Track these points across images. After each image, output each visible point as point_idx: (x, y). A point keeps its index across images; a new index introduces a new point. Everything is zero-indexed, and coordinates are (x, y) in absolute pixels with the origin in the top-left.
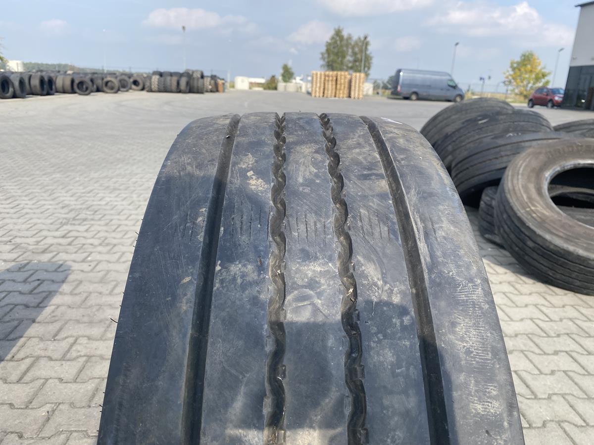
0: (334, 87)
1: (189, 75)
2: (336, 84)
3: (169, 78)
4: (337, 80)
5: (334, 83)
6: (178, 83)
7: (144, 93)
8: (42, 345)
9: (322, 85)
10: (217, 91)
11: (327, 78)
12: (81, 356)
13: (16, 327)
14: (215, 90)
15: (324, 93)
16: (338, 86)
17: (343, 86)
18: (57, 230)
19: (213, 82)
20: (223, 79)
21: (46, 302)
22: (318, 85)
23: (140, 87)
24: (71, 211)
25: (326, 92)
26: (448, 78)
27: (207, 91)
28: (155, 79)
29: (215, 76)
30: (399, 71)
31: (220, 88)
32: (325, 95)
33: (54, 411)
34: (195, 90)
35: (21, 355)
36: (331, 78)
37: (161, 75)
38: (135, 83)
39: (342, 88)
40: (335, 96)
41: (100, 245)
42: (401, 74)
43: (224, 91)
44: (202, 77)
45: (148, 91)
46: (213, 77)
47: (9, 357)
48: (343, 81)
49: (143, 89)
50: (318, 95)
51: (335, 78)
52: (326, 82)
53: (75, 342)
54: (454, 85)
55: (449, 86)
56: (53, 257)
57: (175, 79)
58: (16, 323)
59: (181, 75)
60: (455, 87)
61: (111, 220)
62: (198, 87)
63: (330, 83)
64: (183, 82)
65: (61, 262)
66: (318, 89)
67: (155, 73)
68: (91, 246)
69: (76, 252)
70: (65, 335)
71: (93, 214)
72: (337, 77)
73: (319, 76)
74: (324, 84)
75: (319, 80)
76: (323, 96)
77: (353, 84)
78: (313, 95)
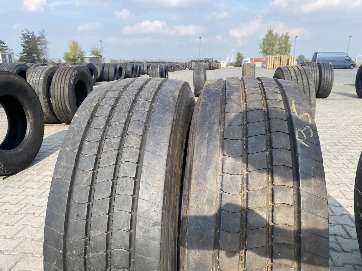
0: (279, 63)
2: (280, 62)
4: (281, 60)
5: (279, 61)
9: (273, 62)
11: (275, 59)
14: (217, 68)
16: (282, 63)
17: (284, 62)
19: (216, 64)
22: (270, 63)
25: (275, 66)
26: (346, 55)
29: (217, 61)
30: (316, 53)
31: (219, 67)
32: (274, 68)
34: (211, 68)
36: (277, 59)
39: (284, 64)
42: (318, 54)
48: (284, 60)
50: (270, 68)
51: (280, 59)
52: (275, 62)
54: (349, 59)
55: (346, 59)
60: (350, 60)
63: (277, 61)
66: (270, 65)
72: (281, 58)
73: (271, 58)
74: (274, 62)
75: (271, 60)
76: (273, 68)
77: (290, 61)
78: (268, 68)
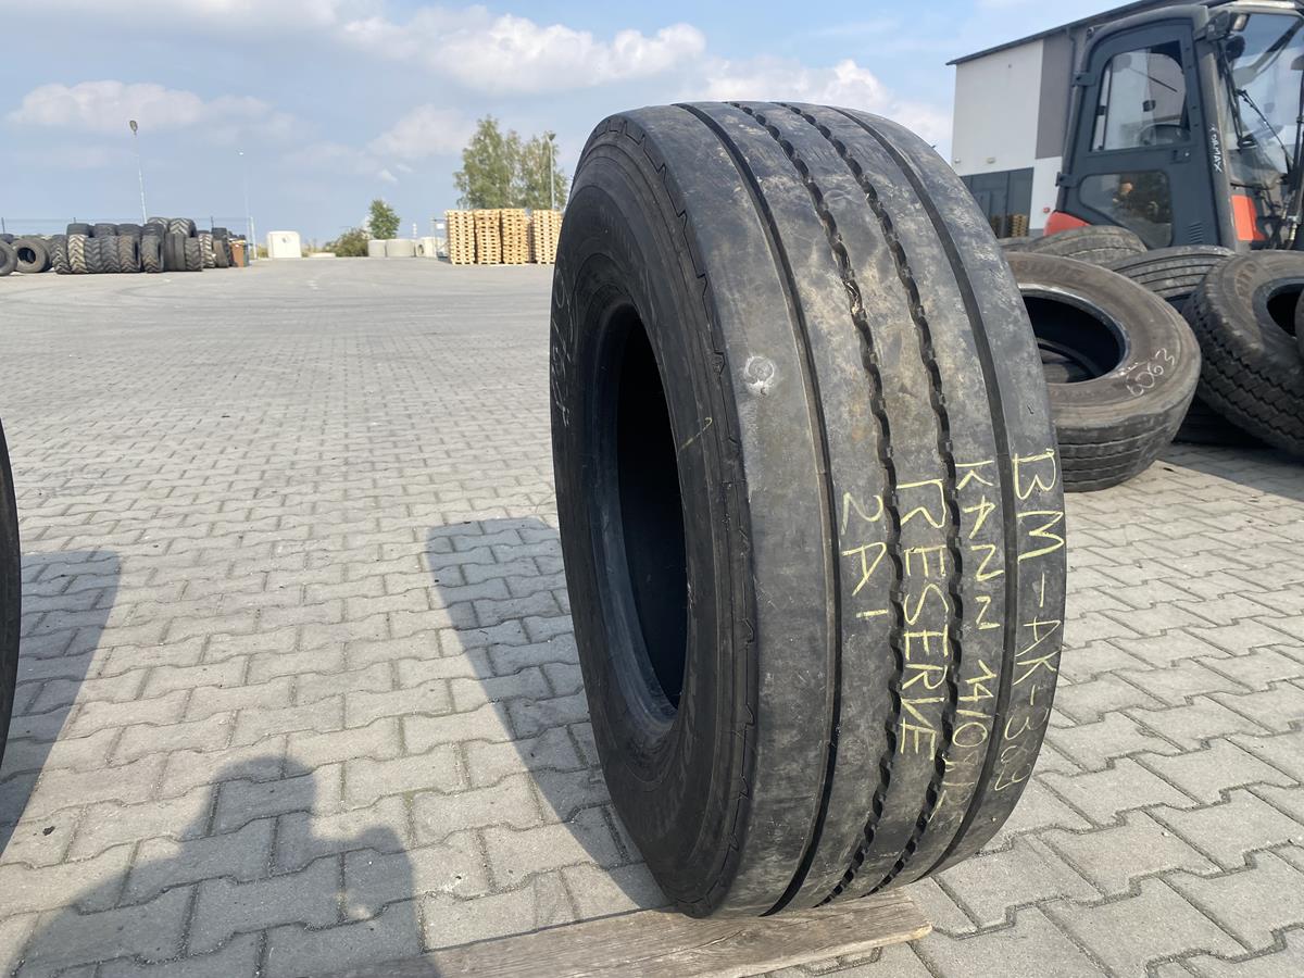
0: (497, 241)
1: (161, 230)
2: (502, 237)
3: (112, 239)
4: (501, 227)
5: (497, 234)
6: (136, 249)
7: (51, 276)
8: (145, 652)
9: (472, 239)
10: (232, 264)
11: (479, 224)
12: (232, 656)
13: (73, 639)
14: (226, 261)
15: (476, 255)
16: (507, 239)
17: (516, 237)
18: (40, 506)
19: (218, 243)
20: (243, 238)
21: (104, 600)
22: (462, 238)
23: (39, 262)
24: (47, 476)
25: (480, 252)
27: (207, 267)
28: (77, 242)
29: (224, 230)
31: (238, 258)
32: (480, 260)
33: (236, 719)
34: (181, 265)
35: (113, 668)
36: (488, 224)
37: (91, 232)
38: (26, 254)
39: (516, 241)
40: (503, 262)
41: (153, 517)
43: (247, 264)
44: (193, 233)
45: (59, 272)
46: (219, 233)
47: (91, 673)
48: (514, 228)
49: (45, 269)
50: (463, 261)
51: (496, 223)
52: (480, 235)
53: (208, 641)
56: (66, 544)
57: (127, 242)
58: (68, 634)
59: (142, 232)
61: (150, 482)
62: (185, 255)
63: (488, 233)
64: (149, 246)
65: (91, 549)
66: (462, 247)
67: (74, 229)
68: (134, 521)
69: (109, 533)
70: (182, 636)
71: (101, 477)
72: (501, 219)
73: (461, 219)
74: (475, 236)
75: (461, 227)
76: (475, 262)
77: (537, 234)
78: (454, 261)
